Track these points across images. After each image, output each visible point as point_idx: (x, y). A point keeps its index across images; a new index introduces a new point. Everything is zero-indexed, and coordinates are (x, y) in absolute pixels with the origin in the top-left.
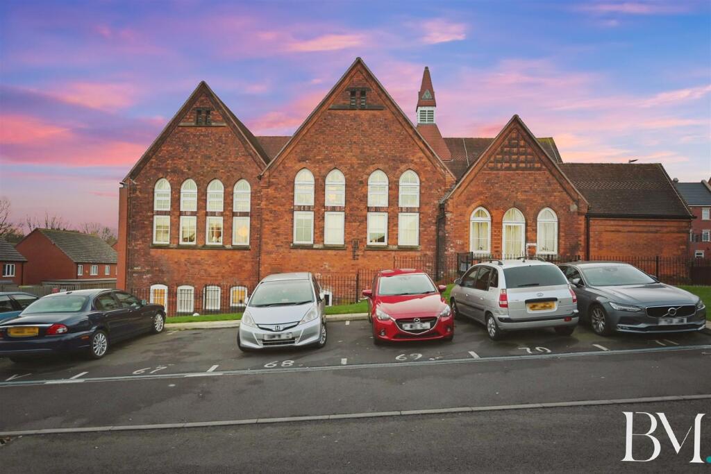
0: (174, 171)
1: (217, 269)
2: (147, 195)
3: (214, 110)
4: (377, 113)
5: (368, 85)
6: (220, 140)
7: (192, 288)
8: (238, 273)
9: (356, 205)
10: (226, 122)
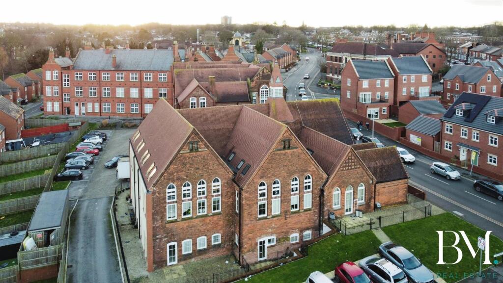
0: (179, 179)
1: (205, 228)
2: (162, 195)
3: (199, 142)
4: (295, 150)
5: (291, 138)
6: (204, 158)
7: (191, 240)
8: (216, 227)
9: (286, 195)
10: (207, 148)
